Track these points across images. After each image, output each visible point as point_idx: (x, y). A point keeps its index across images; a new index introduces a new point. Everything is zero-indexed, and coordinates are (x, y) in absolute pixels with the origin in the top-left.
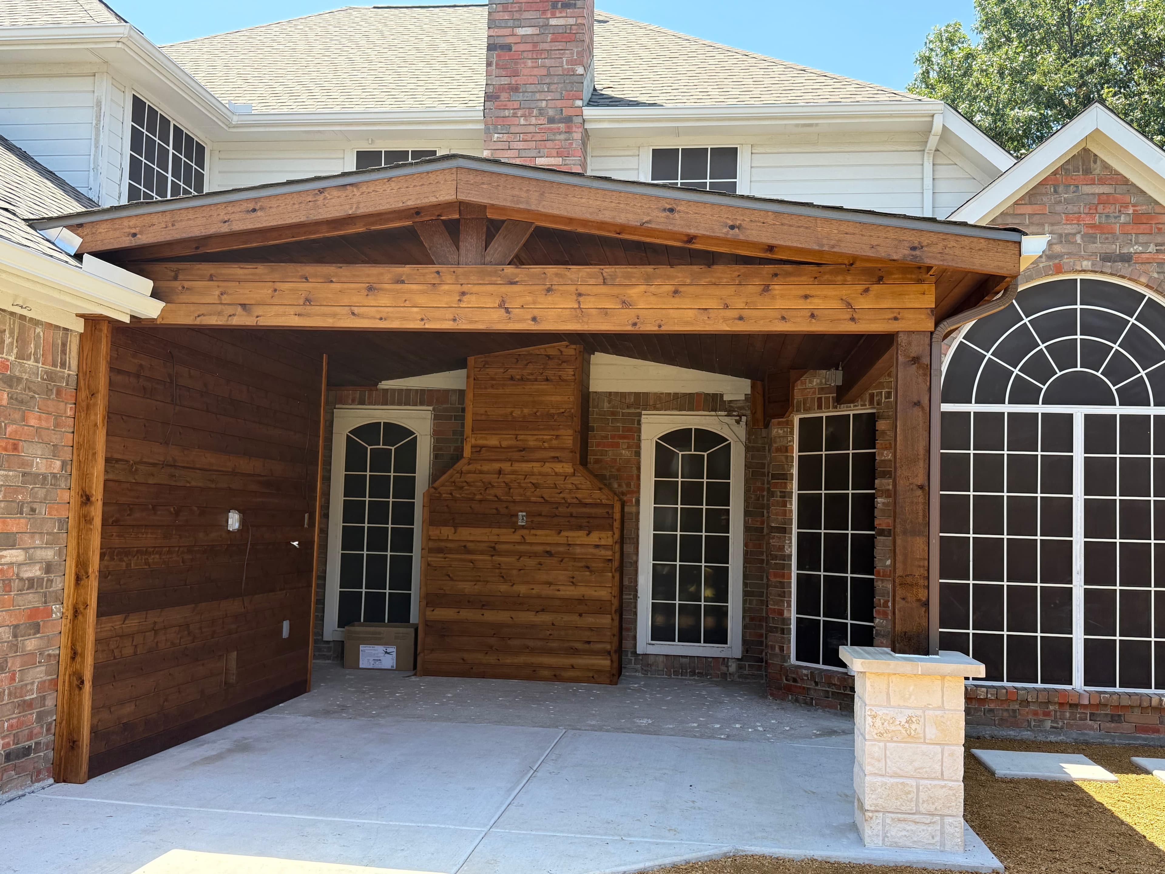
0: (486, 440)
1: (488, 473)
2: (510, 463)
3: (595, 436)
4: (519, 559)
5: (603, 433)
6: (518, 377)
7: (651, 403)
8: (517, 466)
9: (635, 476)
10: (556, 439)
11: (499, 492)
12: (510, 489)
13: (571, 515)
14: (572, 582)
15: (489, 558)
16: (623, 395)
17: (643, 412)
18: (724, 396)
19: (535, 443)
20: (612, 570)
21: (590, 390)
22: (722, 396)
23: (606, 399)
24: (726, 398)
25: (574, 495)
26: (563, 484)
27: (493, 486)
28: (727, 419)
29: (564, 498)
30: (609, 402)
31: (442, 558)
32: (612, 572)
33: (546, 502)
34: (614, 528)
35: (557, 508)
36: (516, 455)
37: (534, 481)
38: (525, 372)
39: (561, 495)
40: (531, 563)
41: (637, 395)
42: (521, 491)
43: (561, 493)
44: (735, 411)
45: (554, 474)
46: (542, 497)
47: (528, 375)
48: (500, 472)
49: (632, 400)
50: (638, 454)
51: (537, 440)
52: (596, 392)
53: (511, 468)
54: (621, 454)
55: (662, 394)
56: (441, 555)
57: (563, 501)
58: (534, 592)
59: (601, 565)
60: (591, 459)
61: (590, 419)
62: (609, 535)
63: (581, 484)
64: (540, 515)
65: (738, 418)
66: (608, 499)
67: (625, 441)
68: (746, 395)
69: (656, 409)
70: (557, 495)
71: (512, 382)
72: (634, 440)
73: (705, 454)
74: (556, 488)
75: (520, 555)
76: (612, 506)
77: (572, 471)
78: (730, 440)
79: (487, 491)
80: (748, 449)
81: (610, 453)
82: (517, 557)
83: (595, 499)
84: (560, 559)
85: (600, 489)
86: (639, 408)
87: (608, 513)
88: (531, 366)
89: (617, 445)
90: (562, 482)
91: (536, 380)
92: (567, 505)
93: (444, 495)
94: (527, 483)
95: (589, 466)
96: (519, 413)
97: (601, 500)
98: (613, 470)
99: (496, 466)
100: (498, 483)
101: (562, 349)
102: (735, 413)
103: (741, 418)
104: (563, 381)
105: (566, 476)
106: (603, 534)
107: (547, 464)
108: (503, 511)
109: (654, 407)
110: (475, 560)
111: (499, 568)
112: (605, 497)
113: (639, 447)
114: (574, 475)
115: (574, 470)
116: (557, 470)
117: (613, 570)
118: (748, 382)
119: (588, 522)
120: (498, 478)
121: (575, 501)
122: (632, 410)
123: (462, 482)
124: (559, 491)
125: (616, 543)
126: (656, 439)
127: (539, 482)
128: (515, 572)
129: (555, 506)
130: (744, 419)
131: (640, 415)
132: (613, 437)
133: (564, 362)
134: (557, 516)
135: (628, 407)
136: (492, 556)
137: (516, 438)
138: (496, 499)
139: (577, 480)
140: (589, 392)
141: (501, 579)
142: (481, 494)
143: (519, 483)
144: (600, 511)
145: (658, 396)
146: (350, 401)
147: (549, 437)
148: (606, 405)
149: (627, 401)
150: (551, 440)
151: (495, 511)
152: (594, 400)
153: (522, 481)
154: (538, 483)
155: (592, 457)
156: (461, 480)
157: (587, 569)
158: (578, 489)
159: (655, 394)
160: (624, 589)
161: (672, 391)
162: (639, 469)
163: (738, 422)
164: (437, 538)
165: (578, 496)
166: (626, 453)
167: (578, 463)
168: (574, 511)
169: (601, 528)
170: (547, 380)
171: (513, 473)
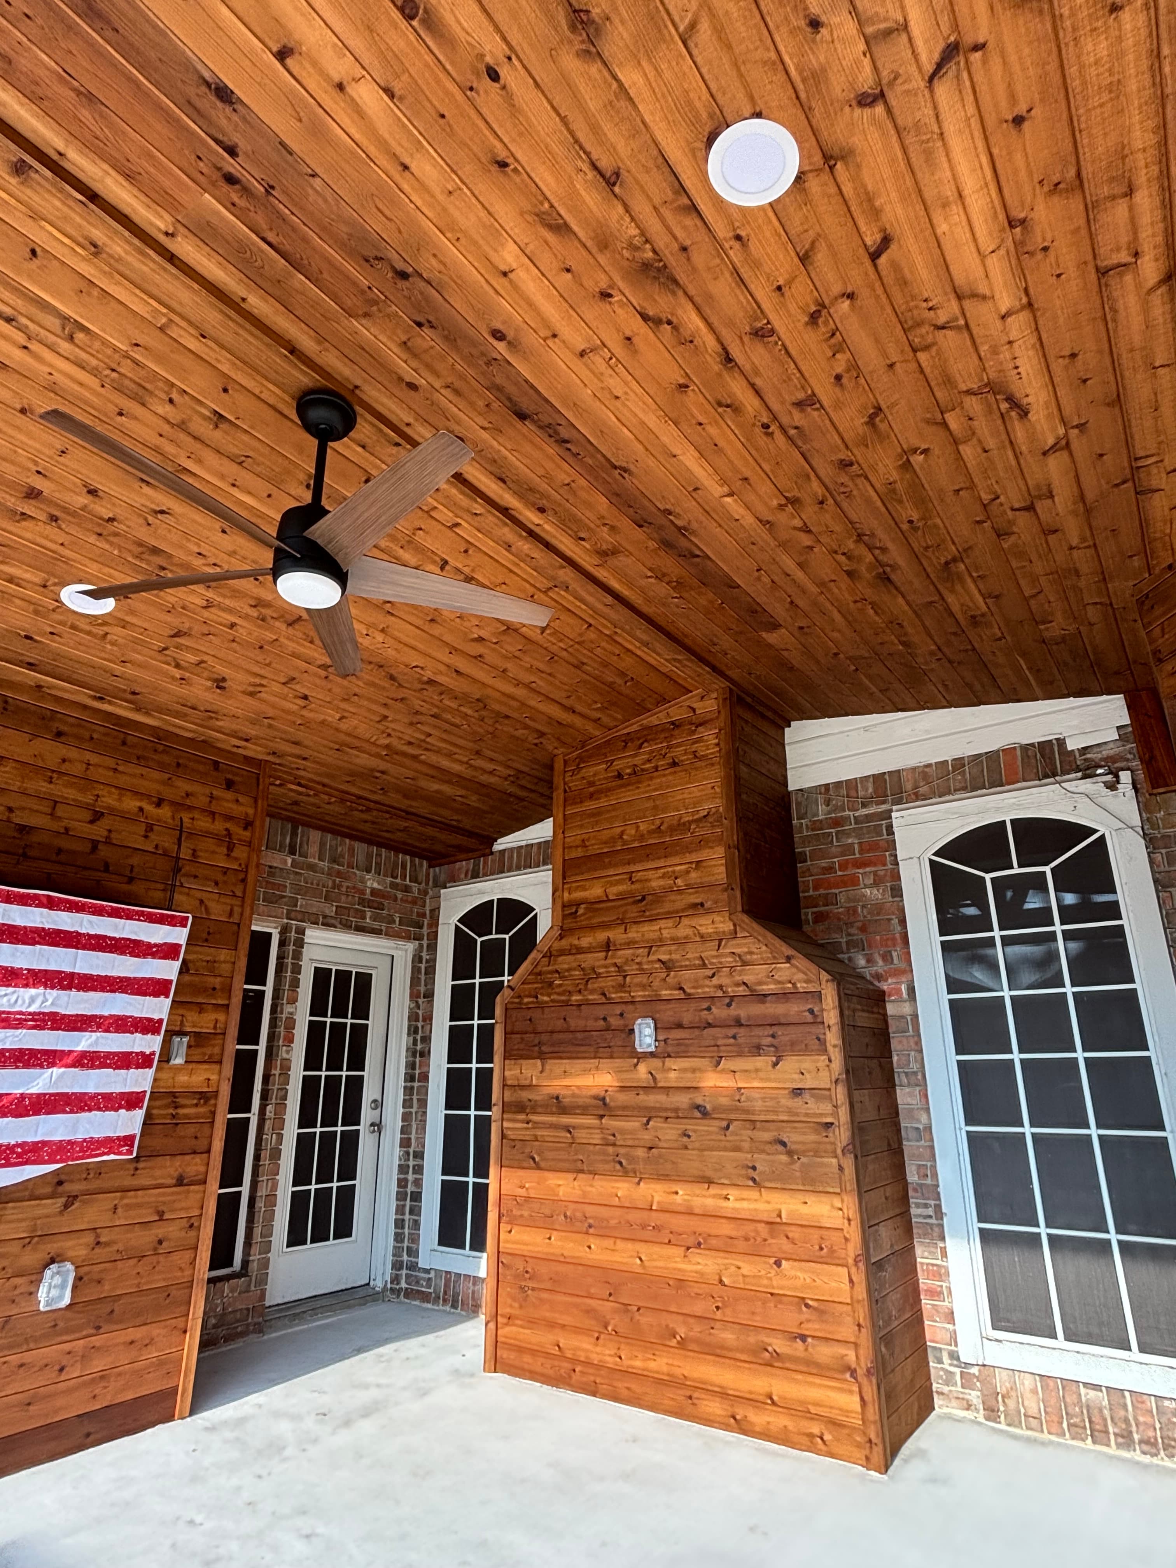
0: (585, 890)
1: (589, 950)
2: (623, 927)
3: (809, 870)
4: (648, 1123)
5: (824, 863)
6: (628, 771)
7: (909, 786)
8: (634, 933)
9: (898, 936)
10: (696, 868)
11: (607, 983)
12: (625, 977)
13: (738, 1023)
14: (754, 1180)
15: (597, 1122)
16: (851, 784)
17: (894, 808)
18: (1068, 741)
19: (662, 882)
20: (835, 1151)
21: (791, 787)
22: (1061, 742)
23: (820, 799)
24: (1071, 746)
25: (738, 978)
26: (717, 957)
27: (599, 976)
28: (1086, 785)
29: (720, 987)
30: (828, 803)
31: (522, 1122)
32: (836, 1157)
33: (689, 997)
34: (830, 1049)
35: (709, 1009)
36: (633, 912)
37: (664, 957)
38: (638, 760)
39: (715, 981)
40: (668, 1132)
41: (878, 779)
42: (644, 979)
43: (713, 975)
44: (1101, 767)
45: (698, 939)
46: (681, 989)
47: (644, 764)
48: (607, 946)
49: (870, 790)
50: (897, 892)
51: (663, 877)
52: (801, 790)
53: (625, 936)
54: (865, 896)
55: (929, 766)
56: (522, 1117)
57: (720, 994)
58: (678, 1199)
59: (812, 1137)
60: (806, 914)
61: (796, 840)
62: (820, 1064)
63: (751, 953)
64: (680, 1026)
65: (1109, 778)
66: (807, 981)
67: (868, 869)
68: (1118, 728)
69: (918, 797)
70: (707, 982)
71: (620, 782)
72: (885, 865)
73: (1047, 869)
74: (704, 966)
75: (649, 1115)
76: (818, 996)
77: (732, 927)
78: (1102, 830)
79: (590, 986)
80: (1151, 842)
81: (842, 898)
82: (645, 1120)
83: (780, 982)
84: (724, 1124)
85: (788, 959)
86: (884, 802)
87: (811, 1011)
88: (646, 748)
89: (853, 881)
90: (715, 953)
91: (656, 769)
92: (727, 1000)
93: (526, 1000)
94: (652, 962)
95: (806, 928)
96: (633, 832)
97: (794, 984)
98: (853, 931)
99: (602, 936)
100: (606, 967)
101: (694, 705)
102: (1099, 771)
103: (1117, 776)
104: (701, 758)
105: (720, 940)
106: (807, 1063)
107: (685, 921)
108: (614, 1022)
109: (916, 794)
110: (574, 1128)
111: (614, 1145)
112: (801, 976)
113: (896, 876)
114: (734, 935)
115: (735, 925)
116: (703, 930)
117: (839, 1151)
118: (1118, 701)
119: (773, 1036)
120: (606, 958)
121: (742, 991)
122: (872, 810)
123: (551, 972)
124: (710, 973)
125: (837, 1081)
126: (929, 854)
127: (674, 956)
128: (641, 1153)
129: (705, 1005)
130: (1125, 777)
131: (888, 815)
132: (843, 866)
133: (701, 725)
134: (709, 1025)
135: (864, 805)
136: (602, 1117)
137: (630, 879)
138: (604, 1000)
139: (740, 947)
140: (789, 793)
141: (618, 1167)
142: (580, 991)
143: (638, 963)
144: (794, 1009)
145: (923, 773)
146: (463, 876)
147: (683, 867)
148: (822, 808)
149: (861, 794)
150: (688, 872)
151: (602, 1023)
152: (798, 804)
153: (645, 959)
154: (670, 960)
155: (810, 910)
156: (550, 968)
157: (780, 1148)
158: (745, 964)
159: (914, 769)
160: (911, 1193)
161: (948, 756)
162: (903, 922)
163: (1112, 786)
164: (516, 1083)
165: (746, 979)
166: (873, 894)
167: (739, 908)
168: (742, 1011)
169: (798, 1048)
170: (674, 764)
171: (630, 944)
